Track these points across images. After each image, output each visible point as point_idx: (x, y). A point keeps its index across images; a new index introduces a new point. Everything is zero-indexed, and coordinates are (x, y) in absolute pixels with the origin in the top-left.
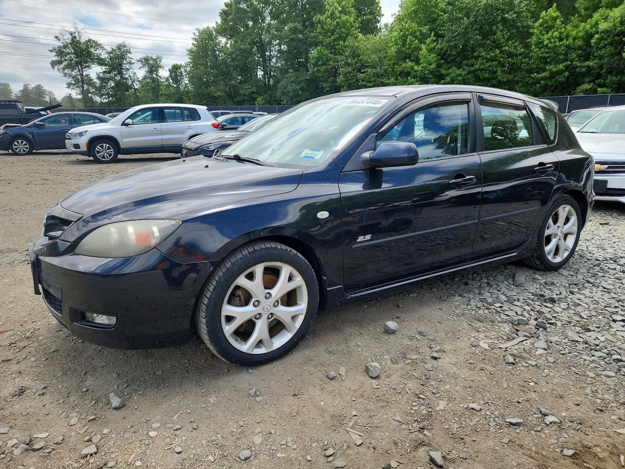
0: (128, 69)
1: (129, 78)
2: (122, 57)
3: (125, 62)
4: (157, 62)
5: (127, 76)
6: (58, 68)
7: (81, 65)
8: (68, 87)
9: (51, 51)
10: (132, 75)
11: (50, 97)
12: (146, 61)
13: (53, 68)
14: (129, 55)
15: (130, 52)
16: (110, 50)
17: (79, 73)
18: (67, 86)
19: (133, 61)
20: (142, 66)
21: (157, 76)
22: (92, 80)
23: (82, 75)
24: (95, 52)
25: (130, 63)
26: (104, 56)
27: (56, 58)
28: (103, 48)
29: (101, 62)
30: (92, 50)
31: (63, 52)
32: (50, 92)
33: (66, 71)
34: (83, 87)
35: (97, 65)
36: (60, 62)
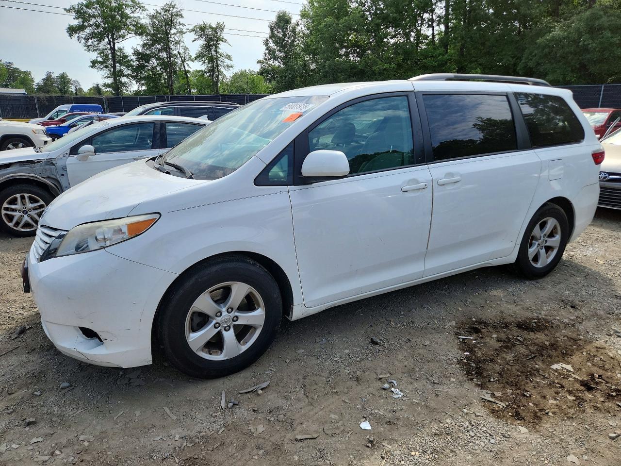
0: (177, 43)
1: (179, 56)
2: (170, 23)
3: (173, 31)
4: (217, 33)
5: (175, 52)
6: (78, 37)
7: (113, 35)
8: (92, 67)
9: (68, 11)
10: (182, 51)
11: (76, 87)
12: (202, 30)
13: (71, 35)
14: (180, 20)
15: (182, 16)
16: (153, 12)
17: (109, 46)
18: (91, 64)
19: (184, 31)
20: (198, 37)
21: (217, 52)
22: (127, 57)
23: (113, 49)
24: (132, 15)
25: (181, 32)
26: (146, 21)
27: (76, 23)
28: (144, 9)
29: (140, 30)
30: (128, 11)
31: (85, 12)
32: (76, 82)
33: (90, 42)
34: (114, 67)
35: (134, 35)
36: (81, 28)
